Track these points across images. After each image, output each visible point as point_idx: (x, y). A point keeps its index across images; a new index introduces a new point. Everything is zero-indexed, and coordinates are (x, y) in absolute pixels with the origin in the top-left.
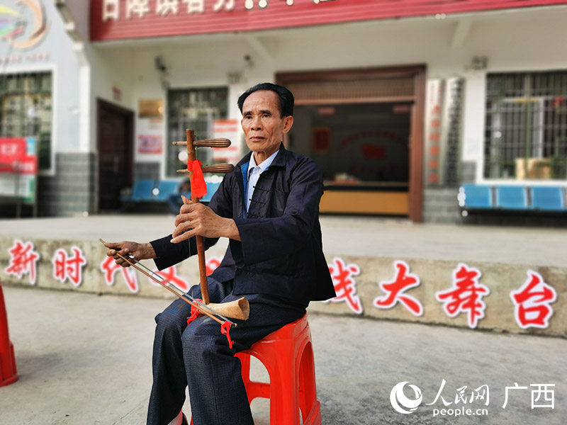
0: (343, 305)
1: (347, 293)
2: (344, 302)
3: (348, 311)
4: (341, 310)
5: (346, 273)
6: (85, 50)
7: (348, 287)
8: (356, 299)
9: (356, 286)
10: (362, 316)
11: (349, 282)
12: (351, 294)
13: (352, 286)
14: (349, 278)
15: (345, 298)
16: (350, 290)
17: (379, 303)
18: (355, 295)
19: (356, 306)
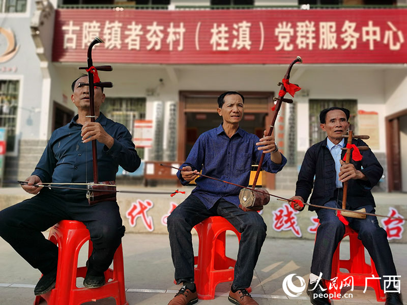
0: (290, 232)
1: (292, 225)
2: (291, 230)
3: (293, 236)
4: (289, 236)
5: (291, 213)
6: (49, 67)
7: (292, 221)
8: (297, 228)
9: (297, 220)
10: (301, 238)
11: (293, 218)
12: (294, 225)
13: (294, 220)
14: (293, 215)
15: (291, 228)
16: (294, 223)
17: (311, 230)
18: (296, 226)
19: (297, 233)
